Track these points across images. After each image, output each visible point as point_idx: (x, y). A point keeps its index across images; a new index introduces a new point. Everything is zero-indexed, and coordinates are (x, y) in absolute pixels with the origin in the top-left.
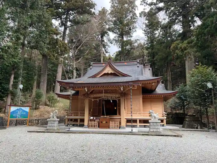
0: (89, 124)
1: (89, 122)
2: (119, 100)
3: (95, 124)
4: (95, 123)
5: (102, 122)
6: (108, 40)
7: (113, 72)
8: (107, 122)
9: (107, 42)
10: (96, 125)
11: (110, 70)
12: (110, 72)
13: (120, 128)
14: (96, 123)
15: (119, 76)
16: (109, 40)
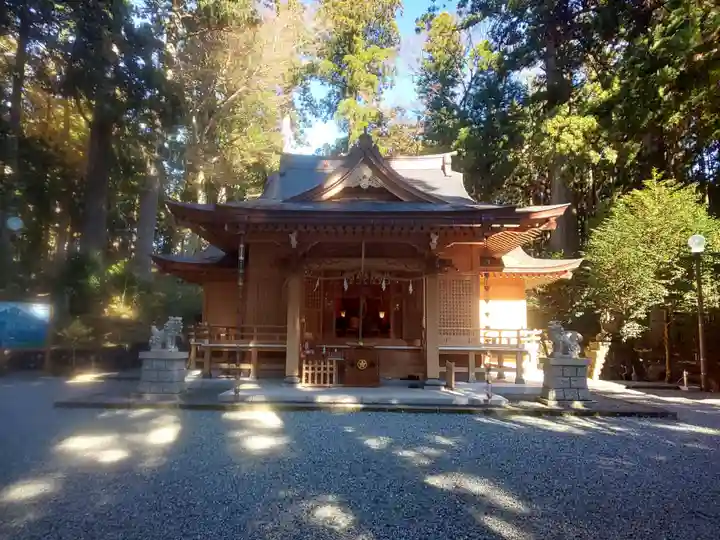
0: (304, 372)
2: (418, 286)
3: (328, 372)
4: (325, 369)
5: (352, 365)
6: (306, 103)
7: (376, 185)
8: (371, 365)
9: (301, 110)
10: (331, 376)
11: (369, 177)
12: (365, 185)
14: (331, 369)
15: (398, 200)
16: (310, 103)
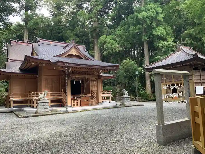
1: (73, 102)
5: (83, 101)
7: (77, 54)
8: (87, 101)
10: (79, 104)
11: (75, 52)
12: (74, 54)
13: (98, 104)
14: (79, 102)
15: (83, 59)
